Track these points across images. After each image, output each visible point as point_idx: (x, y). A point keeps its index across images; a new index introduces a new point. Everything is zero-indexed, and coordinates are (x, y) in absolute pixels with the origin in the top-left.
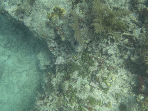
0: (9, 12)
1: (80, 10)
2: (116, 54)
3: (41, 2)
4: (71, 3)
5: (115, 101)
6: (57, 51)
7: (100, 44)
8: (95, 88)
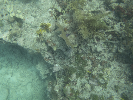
0: (4, 39)
1: (63, 21)
2: (104, 50)
3: (28, 23)
4: (54, 17)
5: (116, 93)
6: (52, 60)
7: (88, 45)
8: (94, 85)
